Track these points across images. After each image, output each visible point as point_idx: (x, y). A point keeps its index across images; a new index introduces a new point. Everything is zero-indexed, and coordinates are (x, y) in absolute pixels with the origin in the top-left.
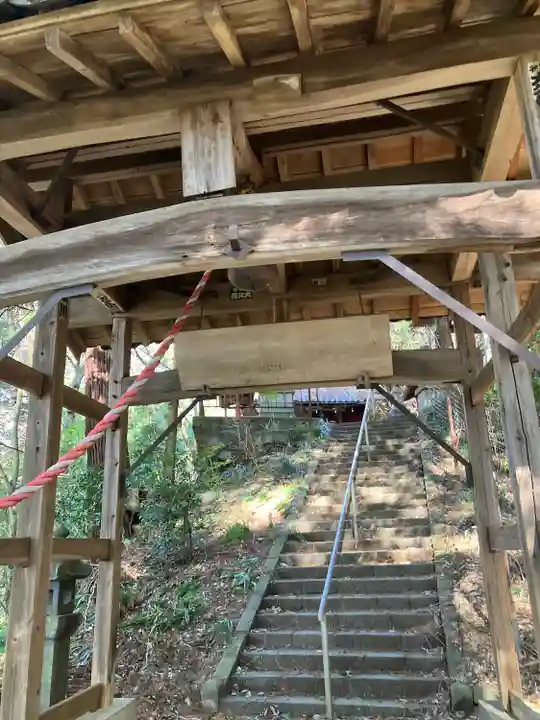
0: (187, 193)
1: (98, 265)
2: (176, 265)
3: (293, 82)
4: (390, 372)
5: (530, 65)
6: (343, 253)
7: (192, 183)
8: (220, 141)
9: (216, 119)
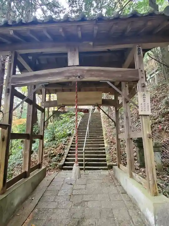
0: (69, 65)
1: (50, 79)
2: (66, 80)
3: (91, 43)
4: (101, 103)
5: (137, 46)
6: (100, 80)
7: (70, 63)
8: (76, 55)
9: (75, 50)
